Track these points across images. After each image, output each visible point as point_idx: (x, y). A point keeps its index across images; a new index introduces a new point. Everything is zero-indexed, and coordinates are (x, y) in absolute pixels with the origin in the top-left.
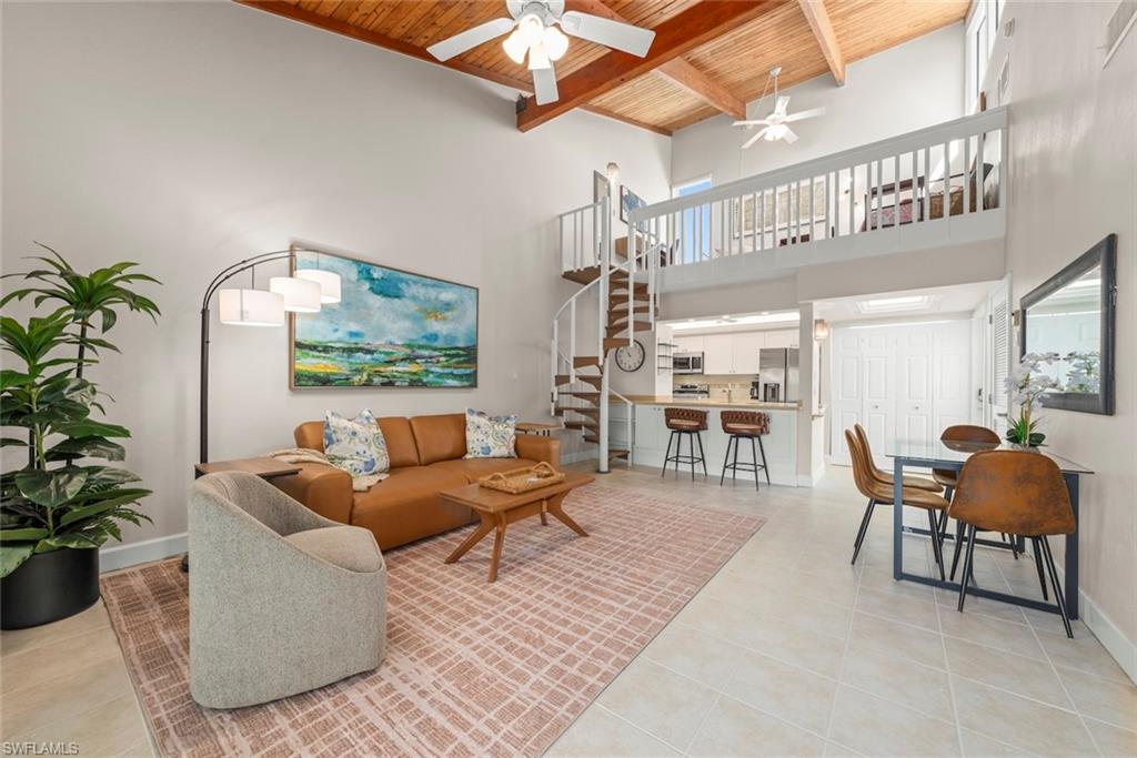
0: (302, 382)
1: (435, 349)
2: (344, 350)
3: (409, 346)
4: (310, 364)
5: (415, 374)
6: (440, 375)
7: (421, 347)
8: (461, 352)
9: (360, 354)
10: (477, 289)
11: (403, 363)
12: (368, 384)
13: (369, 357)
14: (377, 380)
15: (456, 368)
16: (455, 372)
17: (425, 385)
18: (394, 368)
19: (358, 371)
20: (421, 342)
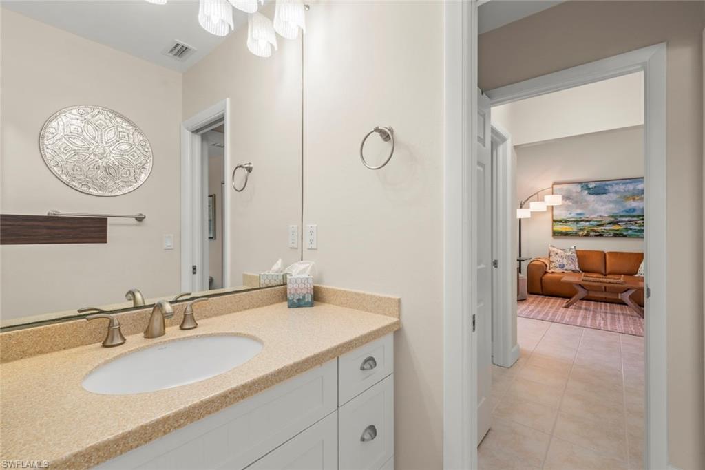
0: (556, 234)
1: (634, 216)
2: (574, 221)
3: (612, 217)
4: (559, 228)
5: (618, 230)
7: (621, 216)
9: (583, 222)
11: (609, 225)
12: (587, 235)
13: (587, 223)
14: (592, 233)
17: (625, 236)
18: (603, 228)
19: (581, 230)
20: (622, 214)
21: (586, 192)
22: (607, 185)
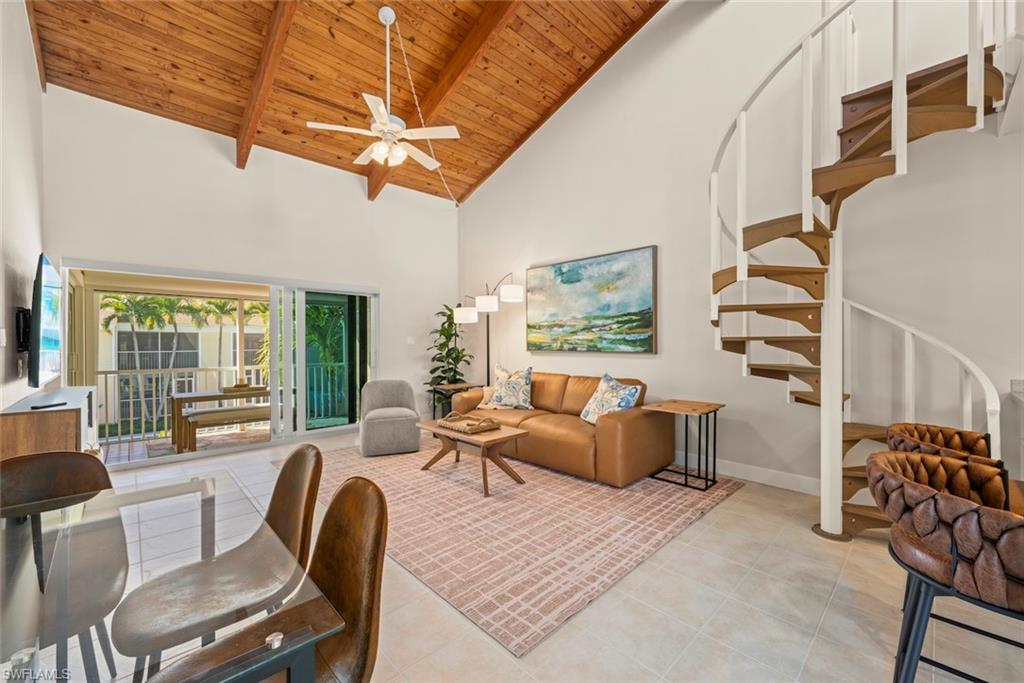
1: (608, 318)
2: (548, 326)
3: (587, 318)
4: (537, 337)
5: (591, 341)
6: (613, 342)
7: (596, 318)
8: (634, 318)
9: (556, 329)
10: (655, 249)
11: (584, 332)
12: (561, 349)
13: (561, 330)
14: (565, 346)
15: (627, 334)
16: (628, 337)
17: (599, 350)
18: (576, 337)
19: (555, 340)
20: (597, 313)
21: (559, 279)
22: (580, 267)
